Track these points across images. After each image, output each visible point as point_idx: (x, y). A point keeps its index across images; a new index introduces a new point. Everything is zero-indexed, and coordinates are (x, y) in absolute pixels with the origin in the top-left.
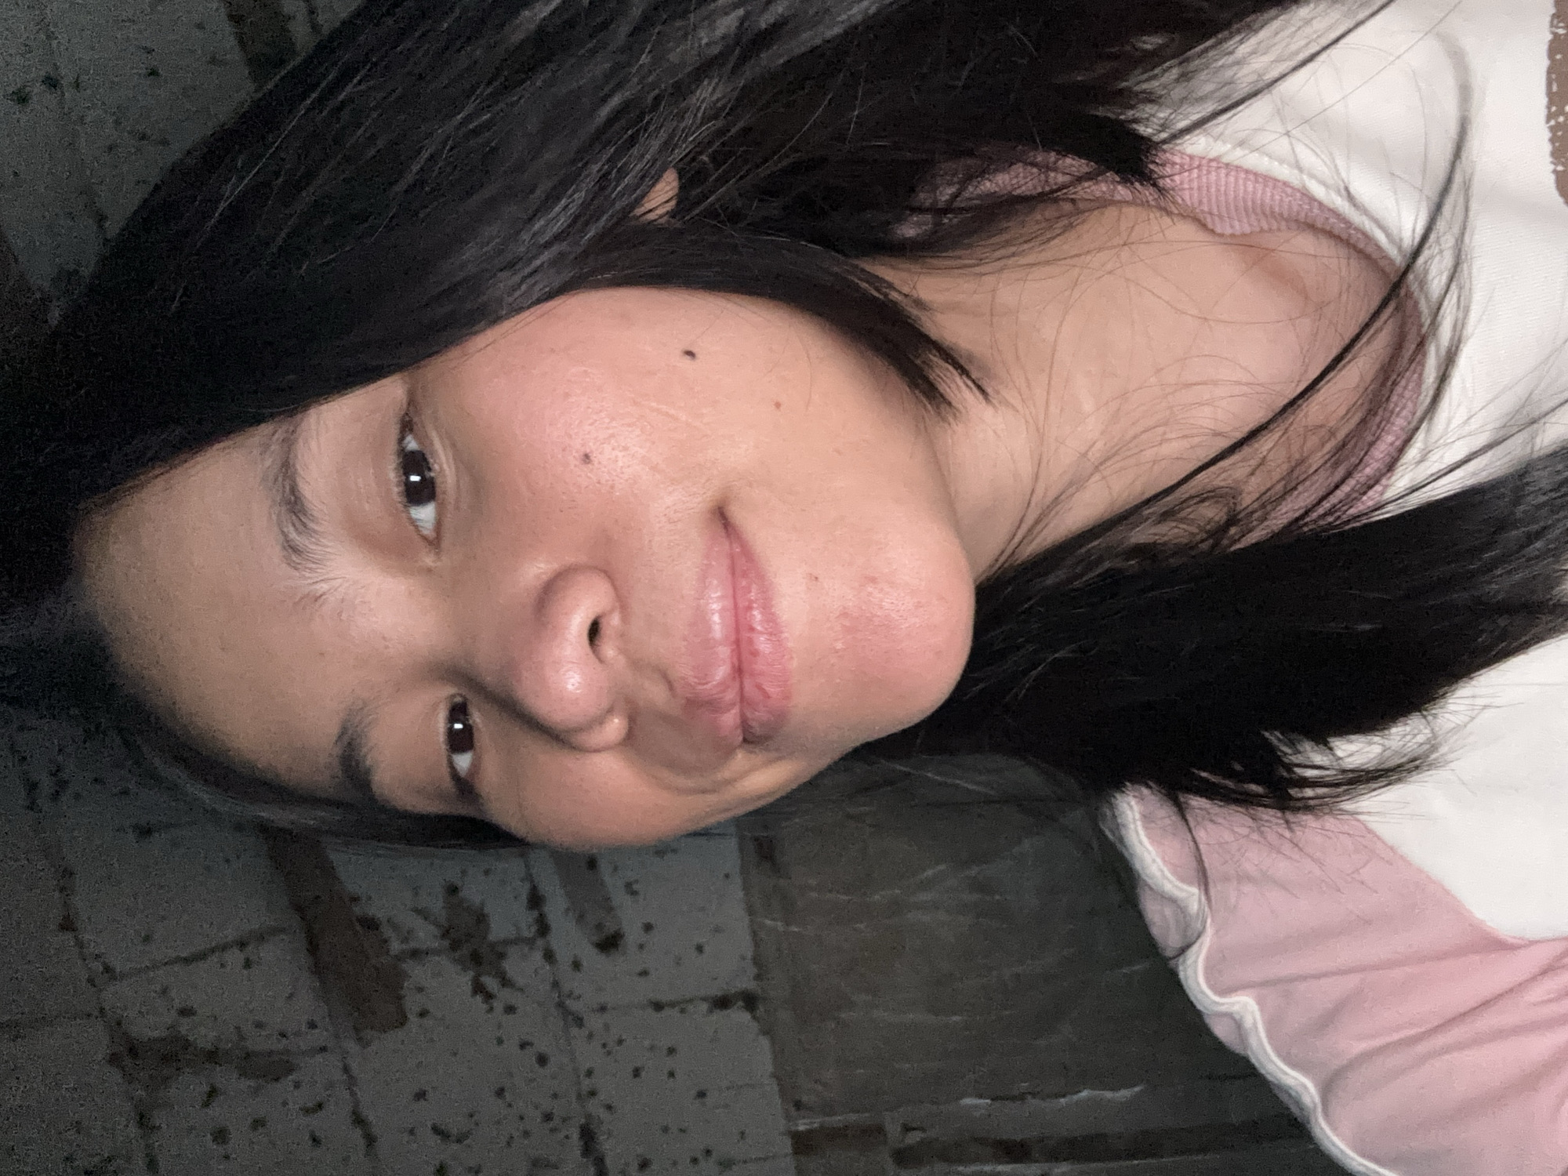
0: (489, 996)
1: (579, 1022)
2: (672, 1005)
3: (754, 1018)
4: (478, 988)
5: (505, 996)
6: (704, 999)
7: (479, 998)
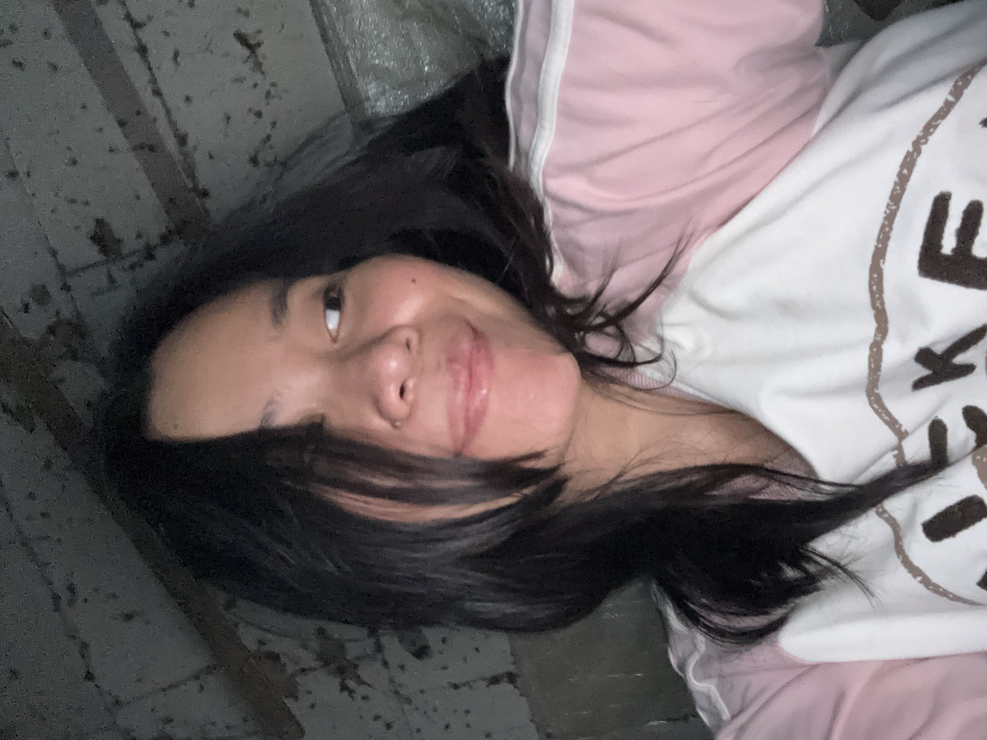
0: (351, 692)
1: (409, 701)
2: (464, 685)
3: (516, 687)
4: (344, 687)
5: (362, 690)
6: (483, 680)
7: (346, 693)
